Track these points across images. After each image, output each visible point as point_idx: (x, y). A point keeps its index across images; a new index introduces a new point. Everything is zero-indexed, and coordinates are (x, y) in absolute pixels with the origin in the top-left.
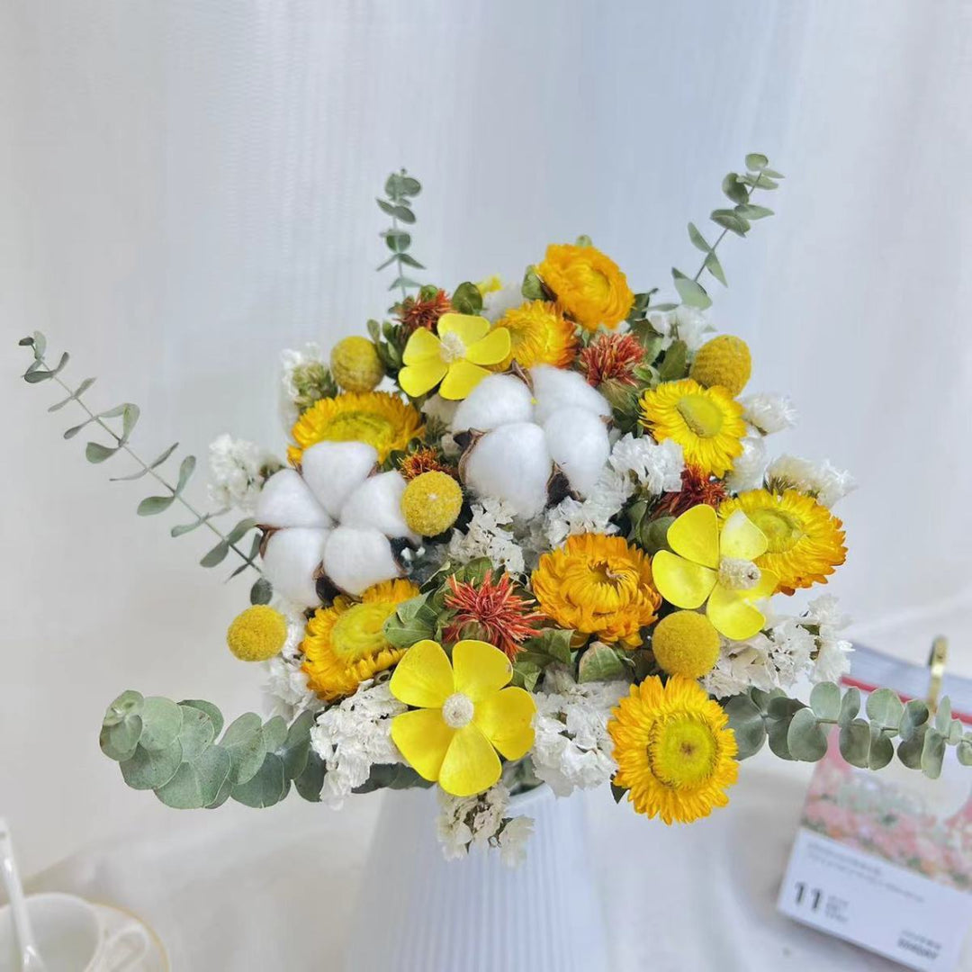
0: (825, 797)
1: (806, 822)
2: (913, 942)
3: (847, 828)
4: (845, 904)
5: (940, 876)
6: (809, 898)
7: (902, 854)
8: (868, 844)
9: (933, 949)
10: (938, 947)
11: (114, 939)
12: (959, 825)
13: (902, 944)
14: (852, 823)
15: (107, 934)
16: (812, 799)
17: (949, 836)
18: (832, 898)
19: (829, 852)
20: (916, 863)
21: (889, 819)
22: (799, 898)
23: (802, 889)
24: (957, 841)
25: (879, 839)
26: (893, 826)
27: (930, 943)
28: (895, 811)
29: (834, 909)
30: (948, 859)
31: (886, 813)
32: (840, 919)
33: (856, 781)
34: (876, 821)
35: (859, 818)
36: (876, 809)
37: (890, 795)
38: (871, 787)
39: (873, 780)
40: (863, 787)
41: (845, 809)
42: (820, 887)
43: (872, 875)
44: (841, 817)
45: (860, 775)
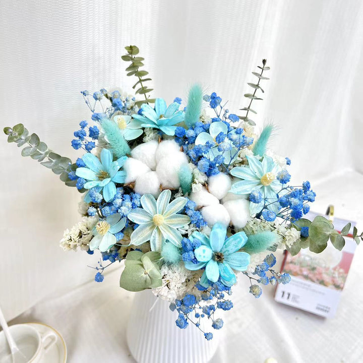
0: (291, 262)
2: (321, 307)
3: (299, 272)
4: (299, 297)
5: (331, 286)
6: (286, 295)
7: (318, 280)
8: (306, 277)
9: (328, 310)
10: (329, 308)
12: (337, 270)
13: (318, 308)
14: (301, 271)
15: (42, 337)
17: (334, 273)
18: (294, 295)
20: (322, 282)
21: (314, 269)
22: (283, 296)
23: (284, 293)
24: (336, 275)
25: (310, 275)
26: (316, 272)
27: (327, 307)
28: (315, 266)
29: (295, 299)
30: (333, 281)
31: (313, 267)
32: (297, 302)
33: (302, 257)
34: (309, 270)
35: (303, 269)
36: (310, 266)
37: (314, 261)
38: (307, 258)
39: (308, 256)
40: (304, 258)
41: (298, 266)
42: (289, 292)
43: (308, 287)
44: (297, 269)
45: (304, 255)
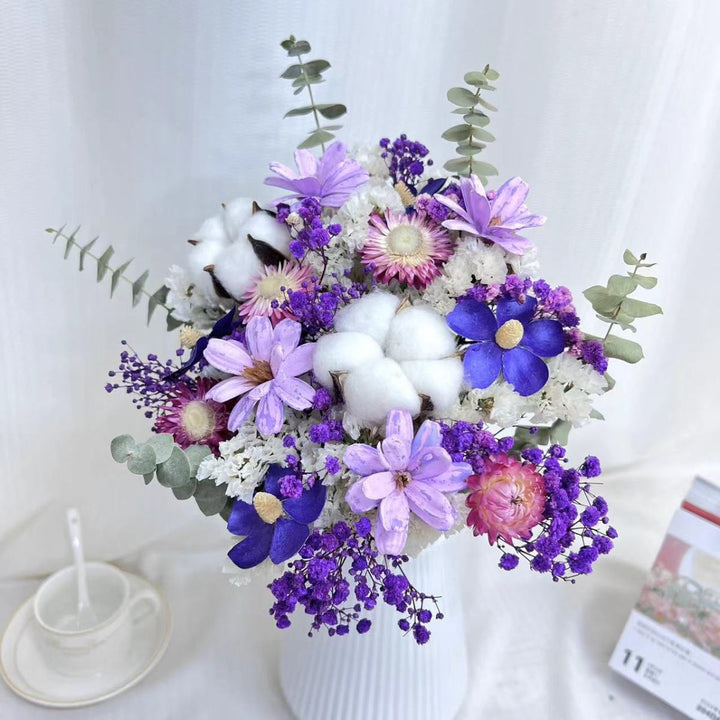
0: (655, 590)
1: (638, 606)
2: (708, 709)
3: (669, 615)
4: (660, 671)
6: (633, 661)
7: (709, 642)
8: (684, 631)
13: (699, 708)
14: (674, 613)
16: (647, 589)
18: (651, 665)
19: (654, 632)
21: (703, 615)
22: (626, 660)
23: (629, 654)
25: (693, 628)
26: (707, 623)
28: (708, 610)
29: (651, 673)
31: (701, 609)
32: (655, 681)
33: (681, 582)
34: (692, 614)
35: (679, 610)
36: (694, 606)
37: (706, 597)
38: (692, 588)
39: (693, 582)
40: (685, 587)
41: (670, 600)
42: (643, 655)
43: (684, 654)
44: (665, 606)
45: (684, 578)
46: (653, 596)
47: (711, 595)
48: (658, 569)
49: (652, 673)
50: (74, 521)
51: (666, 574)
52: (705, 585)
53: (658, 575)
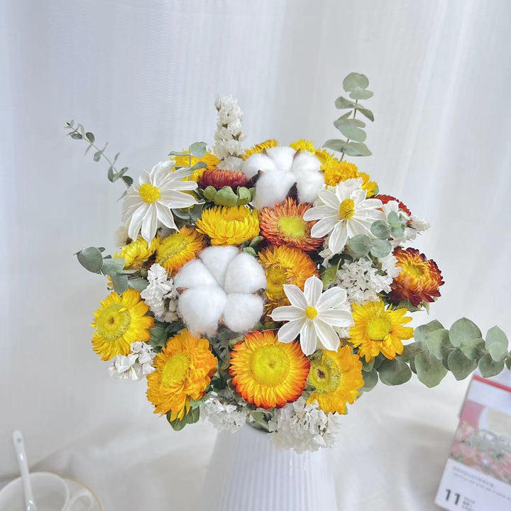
0: (463, 442)
1: (452, 456)
3: (475, 460)
4: (474, 502)
6: (453, 497)
8: (487, 470)
11: (75, 498)
14: (478, 456)
15: (71, 497)
16: (456, 442)
18: (466, 498)
19: (466, 473)
21: (500, 456)
22: (448, 498)
23: (449, 492)
25: (494, 467)
26: (502, 460)
28: (503, 451)
31: (498, 453)
33: (481, 434)
34: (492, 457)
35: (482, 455)
36: (493, 450)
37: (501, 443)
38: (490, 437)
39: (491, 433)
40: (484, 437)
41: (475, 448)
42: (459, 492)
43: (489, 487)
44: (472, 454)
45: (484, 430)
46: (462, 446)
47: (503, 441)
48: (463, 426)
49: (468, 504)
50: (19, 440)
51: (470, 429)
52: (498, 434)
53: (464, 431)
